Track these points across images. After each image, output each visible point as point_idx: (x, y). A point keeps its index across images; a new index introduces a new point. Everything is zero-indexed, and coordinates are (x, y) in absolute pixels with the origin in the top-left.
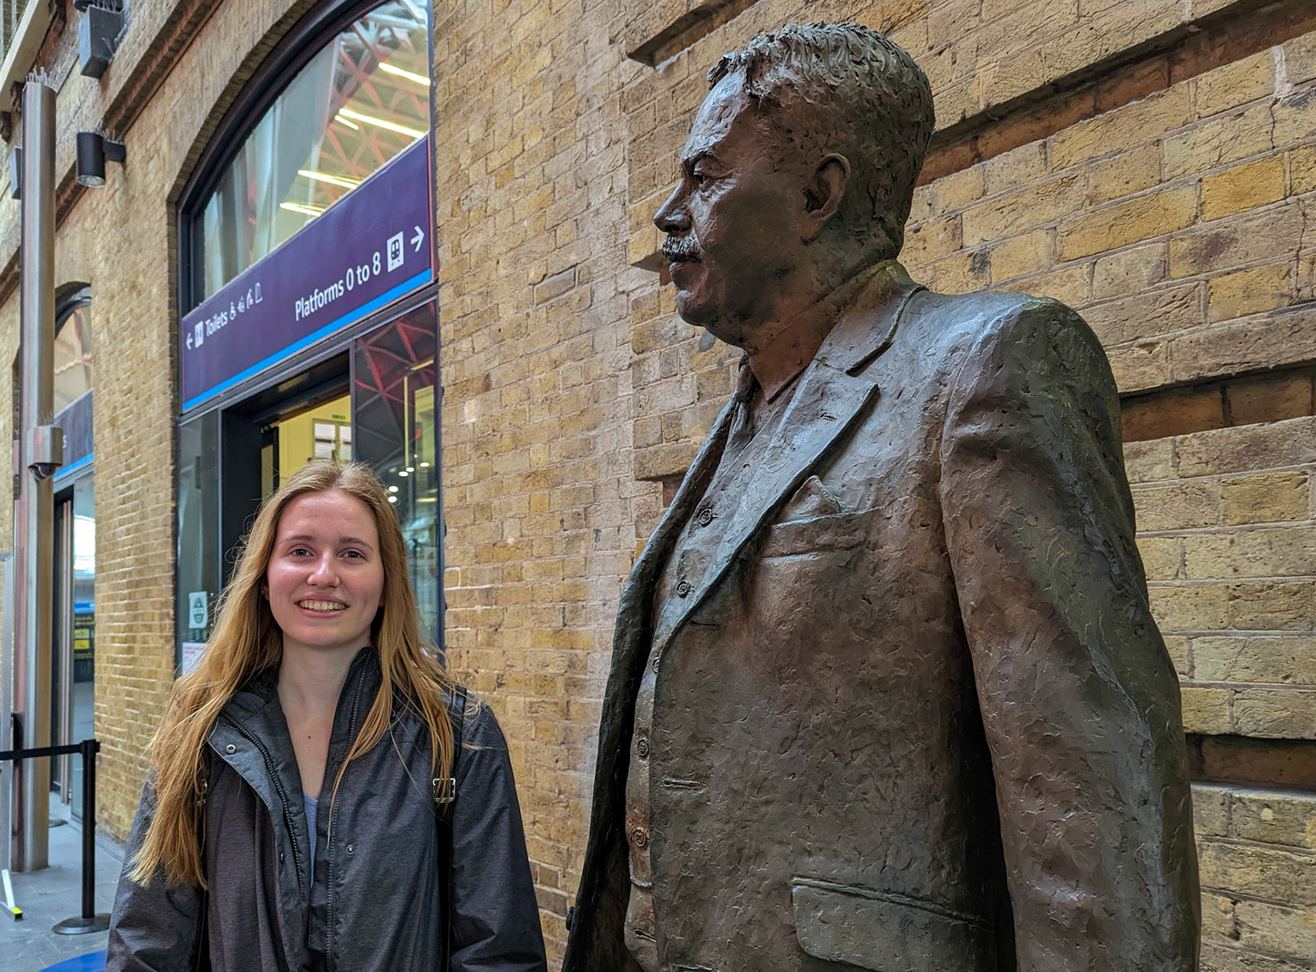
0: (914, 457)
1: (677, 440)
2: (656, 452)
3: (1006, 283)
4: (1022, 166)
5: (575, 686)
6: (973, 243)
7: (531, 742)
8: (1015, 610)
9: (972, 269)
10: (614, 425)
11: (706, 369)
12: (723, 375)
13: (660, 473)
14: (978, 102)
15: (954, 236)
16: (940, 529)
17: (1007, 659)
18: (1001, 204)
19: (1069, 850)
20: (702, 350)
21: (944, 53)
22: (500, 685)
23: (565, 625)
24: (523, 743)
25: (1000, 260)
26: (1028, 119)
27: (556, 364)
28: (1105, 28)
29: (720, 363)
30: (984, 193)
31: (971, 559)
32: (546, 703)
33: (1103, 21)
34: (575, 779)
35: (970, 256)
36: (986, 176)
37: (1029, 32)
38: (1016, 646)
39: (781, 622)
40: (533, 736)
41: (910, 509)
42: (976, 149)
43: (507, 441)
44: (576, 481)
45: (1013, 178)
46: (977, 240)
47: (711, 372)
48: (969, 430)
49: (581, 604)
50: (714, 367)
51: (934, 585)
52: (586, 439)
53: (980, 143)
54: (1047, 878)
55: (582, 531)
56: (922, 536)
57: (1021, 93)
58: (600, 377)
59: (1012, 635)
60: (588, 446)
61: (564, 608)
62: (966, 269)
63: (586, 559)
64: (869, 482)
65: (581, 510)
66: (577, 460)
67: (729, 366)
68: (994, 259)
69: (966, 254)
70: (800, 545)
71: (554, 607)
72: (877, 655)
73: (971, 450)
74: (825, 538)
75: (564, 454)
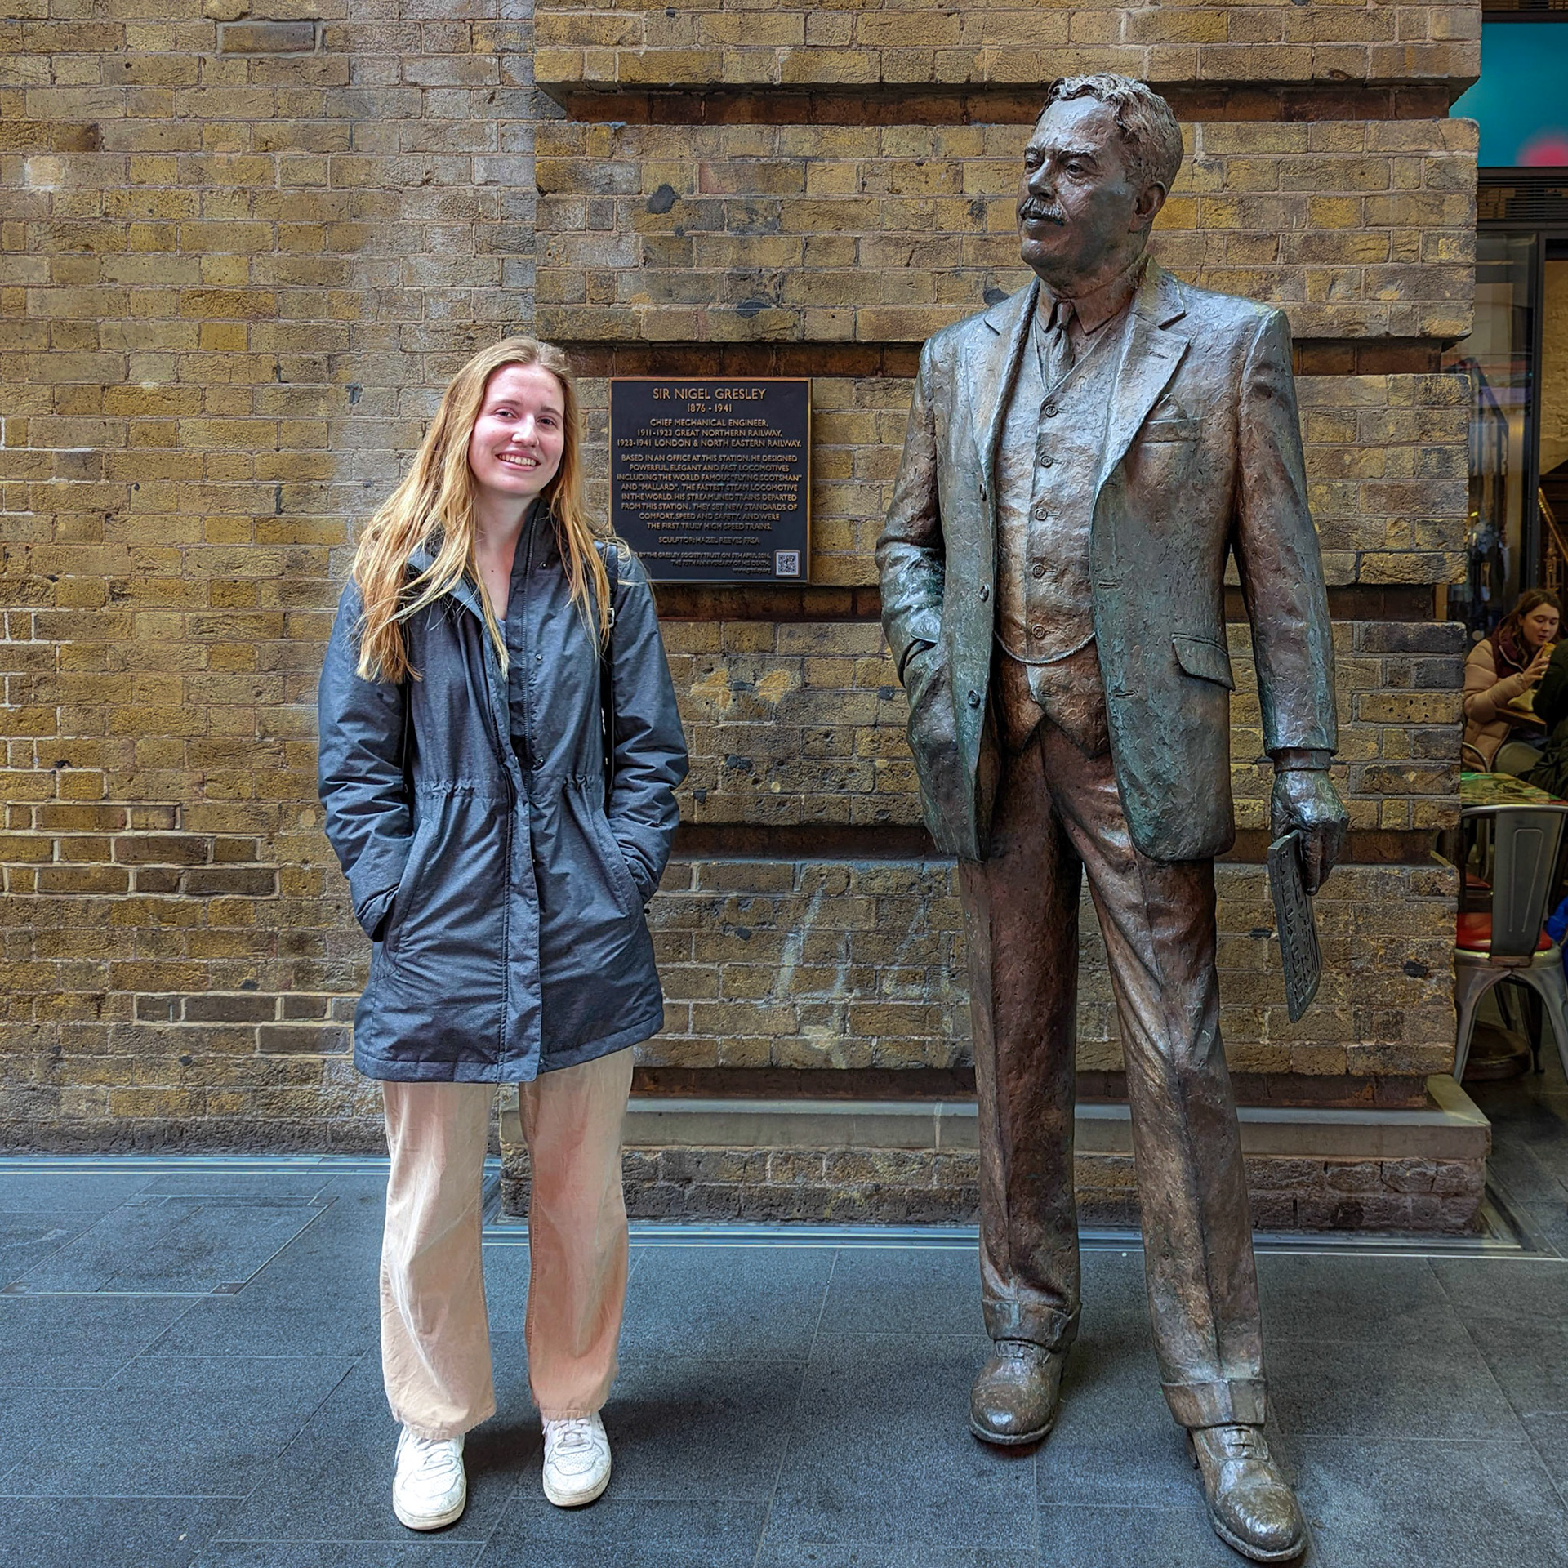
0: (1226, 390)
1: (609, 304)
2: (574, 312)
3: (999, 234)
4: (1017, 141)
5: (303, 593)
6: (972, 192)
7: (198, 675)
8: (1275, 481)
9: (971, 214)
10: (395, 254)
11: (658, 234)
12: (683, 246)
13: (579, 336)
14: (982, 73)
15: (955, 180)
16: (1237, 433)
17: (1271, 506)
18: (998, 167)
19: (1297, 603)
20: (651, 210)
21: (953, 17)
22: (117, 597)
23: (280, 512)
24: (178, 678)
25: (995, 214)
26: (1010, 99)
27: (266, 146)
28: (1088, 59)
29: (679, 231)
30: (984, 152)
31: (1257, 451)
32: (232, 617)
33: (1086, 52)
34: (298, 714)
35: (969, 201)
36: (986, 139)
37: (1028, 33)
38: (1275, 499)
39: (1159, 483)
40: (203, 665)
41: (1224, 420)
42: (965, 107)
43: (142, 233)
44: (310, 317)
45: (1009, 148)
46: (976, 190)
47: (666, 238)
48: (1261, 379)
49: (317, 484)
50: (671, 234)
51: (1229, 465)
52: (334, 264)
53: (969, 104)
54: (1288, 618)
55: (321, 386)
56: (1228, 437)
57: (1020, 81)
58: (365, 184)
59: (1273, 494)
60: (334, 274)
61: (279, 489)
62: (965, 212)
63: (328, 424)
64: (1198, 401)
65: (319, 356)
66: (313, 290)
67: (691, 238)
68: (990, 209)
69: (966, 199)
70: (1170, 436)
71: (256, 487)
72: (1203, 505)
73: (1262, 391)
74: (1183, 434)
75: (284, 275)
